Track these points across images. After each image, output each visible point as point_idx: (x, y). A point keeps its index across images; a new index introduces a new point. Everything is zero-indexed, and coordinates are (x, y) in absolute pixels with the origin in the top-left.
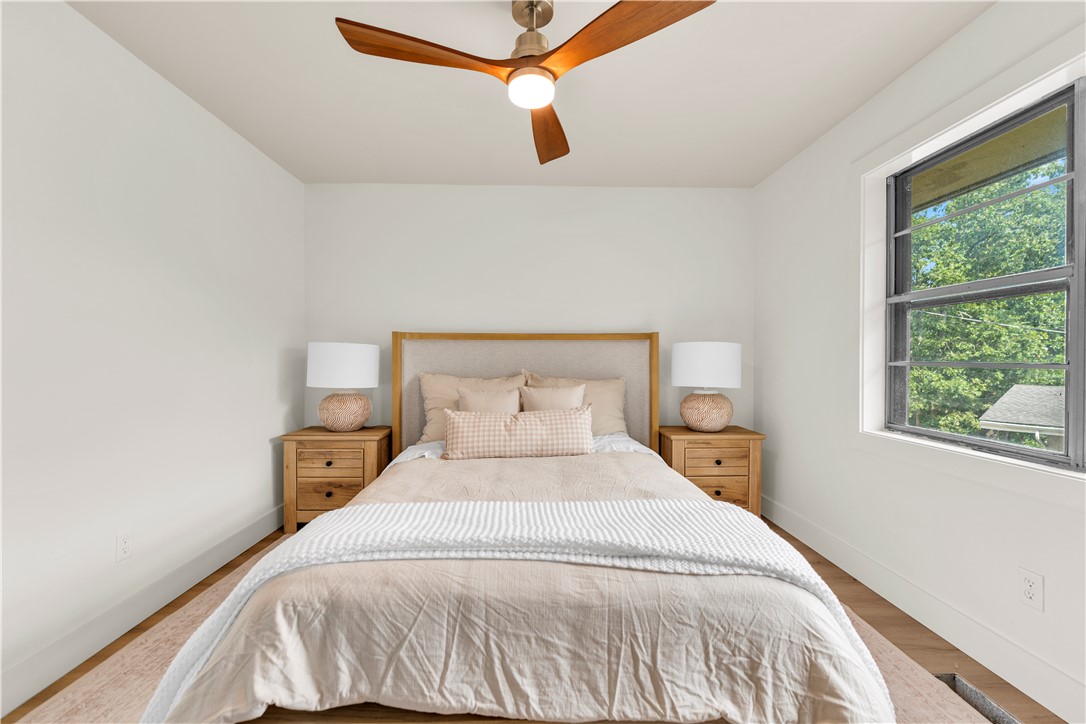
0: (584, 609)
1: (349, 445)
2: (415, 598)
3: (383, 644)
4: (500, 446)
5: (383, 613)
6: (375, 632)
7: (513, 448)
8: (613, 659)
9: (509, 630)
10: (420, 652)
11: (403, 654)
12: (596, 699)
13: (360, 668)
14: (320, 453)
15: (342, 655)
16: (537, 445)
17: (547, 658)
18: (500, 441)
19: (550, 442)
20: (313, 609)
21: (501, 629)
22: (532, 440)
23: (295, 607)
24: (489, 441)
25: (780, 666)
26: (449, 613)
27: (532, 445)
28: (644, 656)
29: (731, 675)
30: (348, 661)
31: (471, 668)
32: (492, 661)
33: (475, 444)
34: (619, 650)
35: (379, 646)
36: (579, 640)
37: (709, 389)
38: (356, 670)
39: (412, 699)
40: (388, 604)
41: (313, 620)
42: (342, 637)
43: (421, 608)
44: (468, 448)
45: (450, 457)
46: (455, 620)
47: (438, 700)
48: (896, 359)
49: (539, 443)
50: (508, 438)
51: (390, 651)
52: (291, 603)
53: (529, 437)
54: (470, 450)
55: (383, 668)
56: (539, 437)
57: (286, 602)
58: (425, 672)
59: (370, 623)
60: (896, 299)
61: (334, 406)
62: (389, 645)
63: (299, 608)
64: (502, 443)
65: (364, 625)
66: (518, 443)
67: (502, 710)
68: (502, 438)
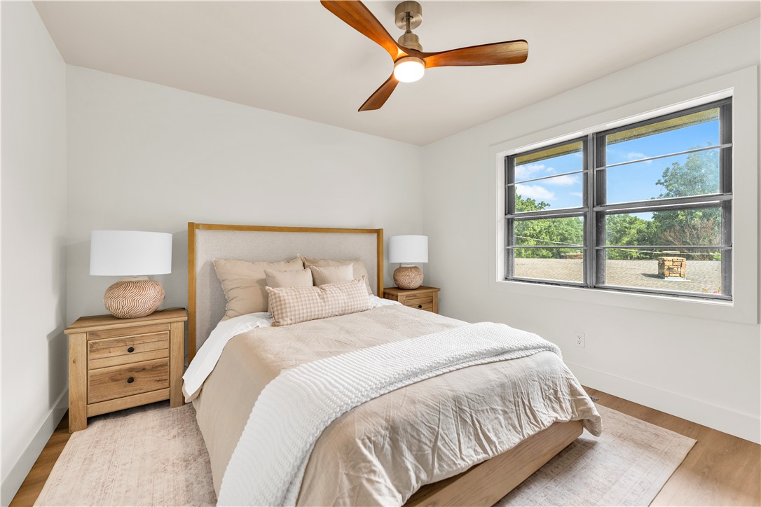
0: (502, 385)
1: (154, 328)
2: (435, 407)
3: (428, 443)
4: (318, 311)
5: (423, 422)
6: (422, 436)
7: (327, 311)
8: (517, 408)
9: (480, 409)
10: (447, 440)
11: (439, 444)
12: (516, 432)
13: (418, 464)
14: (118, 341)
15: (408, 460)
16: (342, 307)
17: (496, 418)
18: (318, 307)
19: (350, 304)
20: (381, 436)
21: (476, 409)
22: (339, 303)
23: (369, 439)
24: (311, 308)
25: (563, 390)
26: (452, 409)
27: (339, 307)
28: (527, 403)
29: (550, 399)
30: (411, 462)
31: (469, 438)
32: (477, 429)
33: (301, 311)
34: (518, 402)
35: (426, 444)
36: (504, 403)
37: (410, 263)
38: (416, 467)
39: (450, 470)
40: (423, 415)
41: (384, 444)
42: (404, 448)
43: (440, 412)
44: (295, 315)
45: (282, 323)
46: (456, 412)
47: (463, 464)
48: (508, 245)
49: (343, 305)
50: (323, 304)
51: (431, 445)
52: (366, 437)
53: (337, 302)
54: (297, 316)
55: (430, 457)
56: (343, 301)
57: (362, 437)
58: (452, 450)
59: (418, 431)
60: (509, 216)
61: (131, 293)
62: (431, 441)
63: (373, 438)
64: (320, 308)
65: (415, 434)
66: (331, 307)
67: (487, 456)
68: (319, 305)
